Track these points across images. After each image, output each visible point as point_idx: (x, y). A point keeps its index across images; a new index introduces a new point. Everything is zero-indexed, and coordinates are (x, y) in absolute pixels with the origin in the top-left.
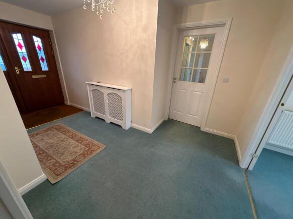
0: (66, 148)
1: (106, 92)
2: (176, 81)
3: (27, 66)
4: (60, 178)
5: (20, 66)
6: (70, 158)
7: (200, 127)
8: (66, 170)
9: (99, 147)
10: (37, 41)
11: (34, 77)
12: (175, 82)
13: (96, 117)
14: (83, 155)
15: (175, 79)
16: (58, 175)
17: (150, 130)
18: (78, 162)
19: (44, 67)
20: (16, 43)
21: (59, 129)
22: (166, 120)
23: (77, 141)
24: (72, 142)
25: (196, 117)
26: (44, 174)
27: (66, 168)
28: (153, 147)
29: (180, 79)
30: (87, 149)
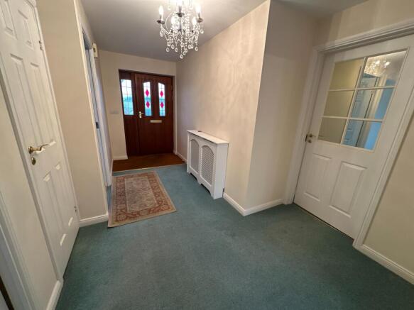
0: (141, 198)
1: (202, 144)
2: (312, 139)
3: (148, 111)
4: (117, 224)
5: (143, 111)
6: (137, 209)
7: (353, 240)
8: (126, 219)
9: (169, 208)
10: (161, 87)
11: (152, 121)
12: (310, 142)
13: (191, 174)
14: (150, 210)
15: (311, 136)
16: (117, 221)
17: (245, 211)
18: (140, 215)
19: (162, 111)
20: (145, 91)
21: (151, 177)
22: (286, 203)
23: (155, 194)
24: (151, 193)
25: (349, 216)
26: (107, 214)
27: (127, 217)
28: (233, 235)
29: (321, 137)
30: (157, 205)
